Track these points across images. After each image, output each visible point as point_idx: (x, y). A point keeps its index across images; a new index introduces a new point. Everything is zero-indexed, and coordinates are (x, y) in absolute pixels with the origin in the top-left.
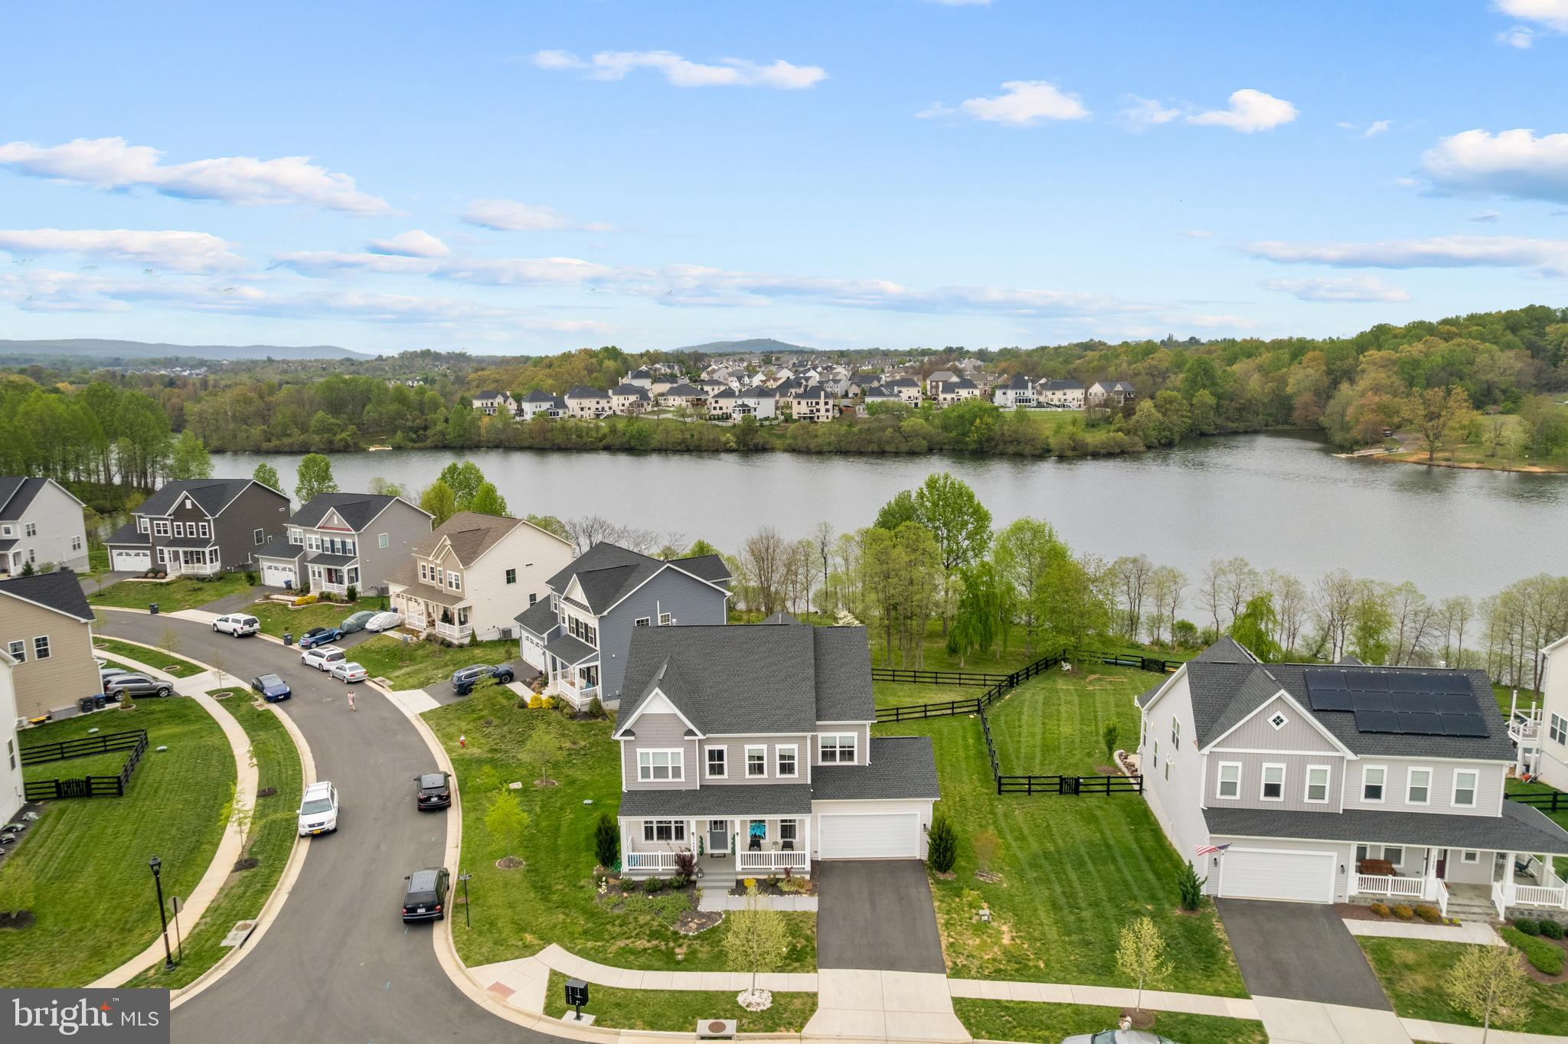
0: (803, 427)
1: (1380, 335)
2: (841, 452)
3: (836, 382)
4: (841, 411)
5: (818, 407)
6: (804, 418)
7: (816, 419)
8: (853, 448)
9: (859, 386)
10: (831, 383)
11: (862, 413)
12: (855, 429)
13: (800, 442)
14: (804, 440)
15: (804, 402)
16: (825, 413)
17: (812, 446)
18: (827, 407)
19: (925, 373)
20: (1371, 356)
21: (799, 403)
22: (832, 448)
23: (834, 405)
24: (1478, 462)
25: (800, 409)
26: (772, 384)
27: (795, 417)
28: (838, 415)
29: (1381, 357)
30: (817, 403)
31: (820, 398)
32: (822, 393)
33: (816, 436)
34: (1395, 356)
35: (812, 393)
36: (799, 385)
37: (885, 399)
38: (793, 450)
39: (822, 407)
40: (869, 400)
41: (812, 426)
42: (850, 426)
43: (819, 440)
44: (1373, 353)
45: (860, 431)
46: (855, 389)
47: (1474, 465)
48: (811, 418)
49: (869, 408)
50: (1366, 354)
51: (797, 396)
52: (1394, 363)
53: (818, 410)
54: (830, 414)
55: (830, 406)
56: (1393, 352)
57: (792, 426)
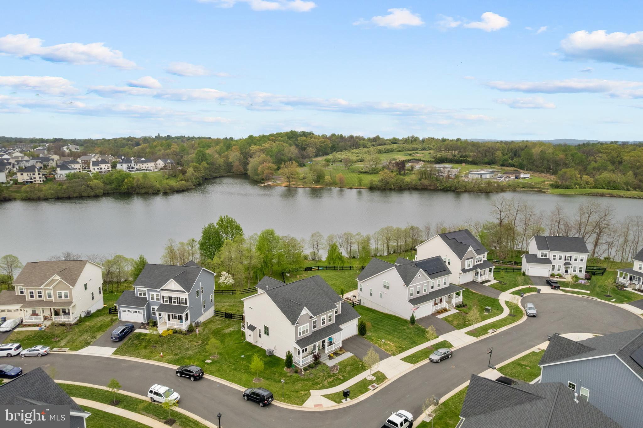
4: (46, 178)
5: (34, 176)
6: (27, 182)
7: (34, 182)
15: (25, 174)
21: (22, 174)
23: (43, 175)
25: (23, 177)
27: (20, 181)
28: (45, 180)
30: (34, 174)
32: (36, 169)
35: (30, 169)
39: (37, 176)
41: (32, 186)
48: (31, 182)
54: (42, 179)
57: (20, 187)
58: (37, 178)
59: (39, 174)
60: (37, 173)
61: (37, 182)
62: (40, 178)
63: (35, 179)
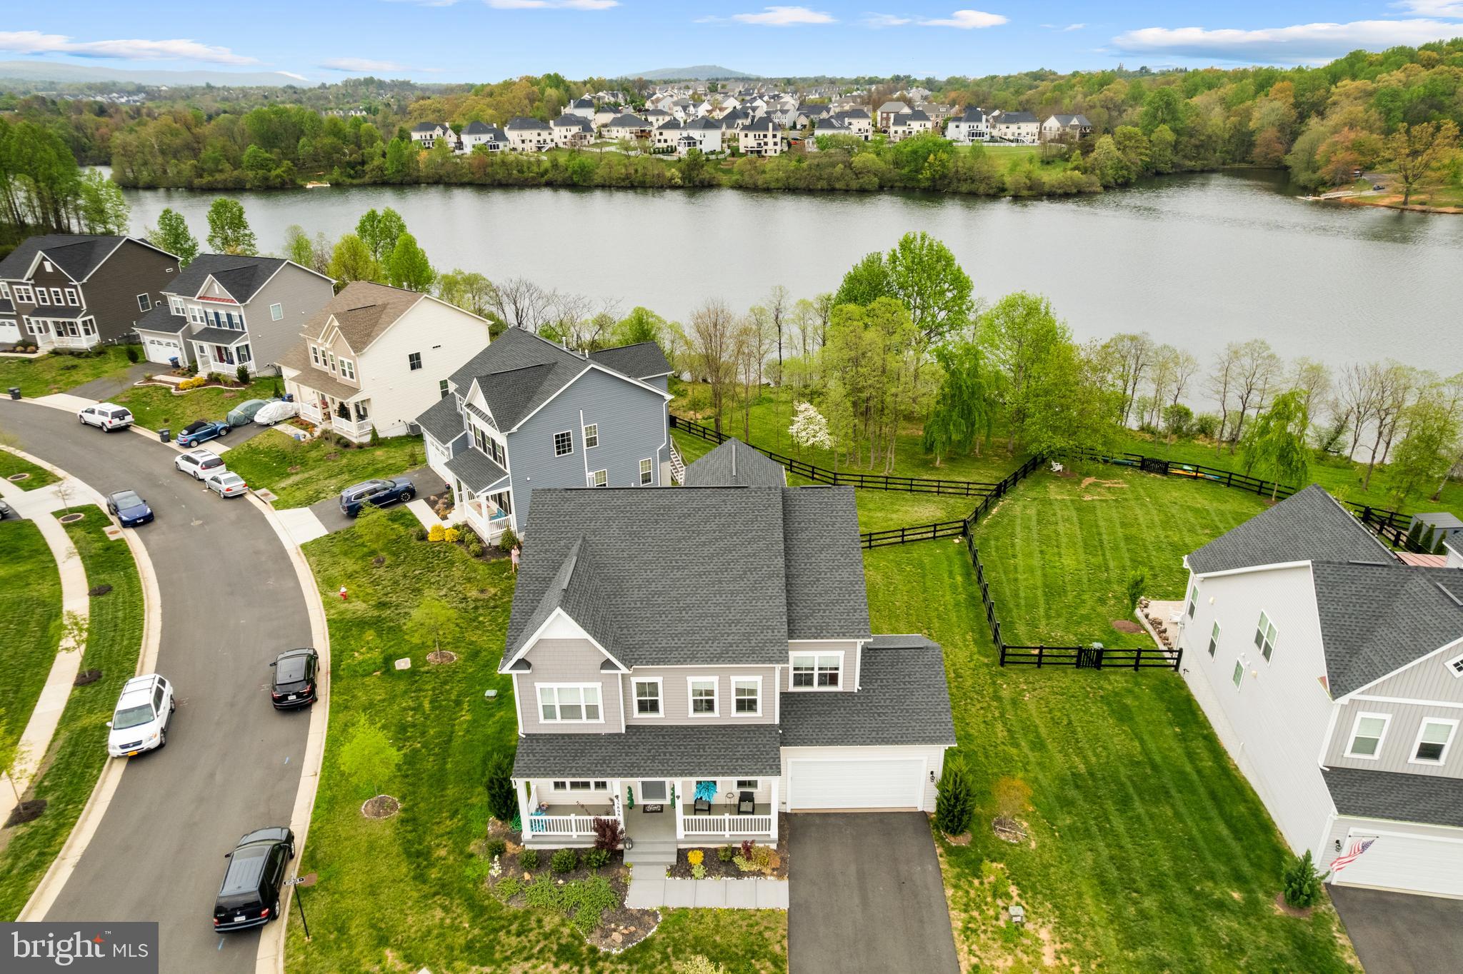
0: (751, 162)
1: (1355, 64)
2: (789, 189)
3: (784, 112)
4: (789, 145)
5: (766, 140)
6: (752, 152)
7: (763, 153)
8: (802, 184)
9: (807, 117)
10: (779, 114)
11: (811, 147)
12: (805, 165)
13: (747, 178)
14: (751, 176)
15: (751, 135)
16: (773, 148)
17: (760, 183)
18: (775, 140)
19: (876, 105)
20: (1344, 86)
21: (746, 136)
22: (780, 185)
23: (782, 138)
24: (1456, 206)
25: (747, 142)
26: (718, 115)
27: (742, 150)
28: (786, 149)
29: (1357, 88)
30: (765, 136)
31: (768, 130)
32: (771, 125)
33: (764, 172)
34: (1370, 86)
35: (759, 125)
36: (746, 115)
37: (835, 132)
38: (739, 187)
39: (770, 140)
40: (819, 133)
41: (760, 161)
42: (799, 161)
43: (767, 176)
44: (1347, 84)
45: (810, 167)
46: (803, 120)
47: (1452, 210)
48: (759, 152)
49: (819, 141)
50: (1339, 84)
51: (745, 128)
52: (1370, 94)
53: (766, 144)
54: (778, 148)
55: (778, 139)
56: (1369, 82)
57: (740, 161)
58: (771, 146)
59: (774, 136)
60: (770, 134)
61: (769, 154)
62: (775, 144)
63: (765, 147)
